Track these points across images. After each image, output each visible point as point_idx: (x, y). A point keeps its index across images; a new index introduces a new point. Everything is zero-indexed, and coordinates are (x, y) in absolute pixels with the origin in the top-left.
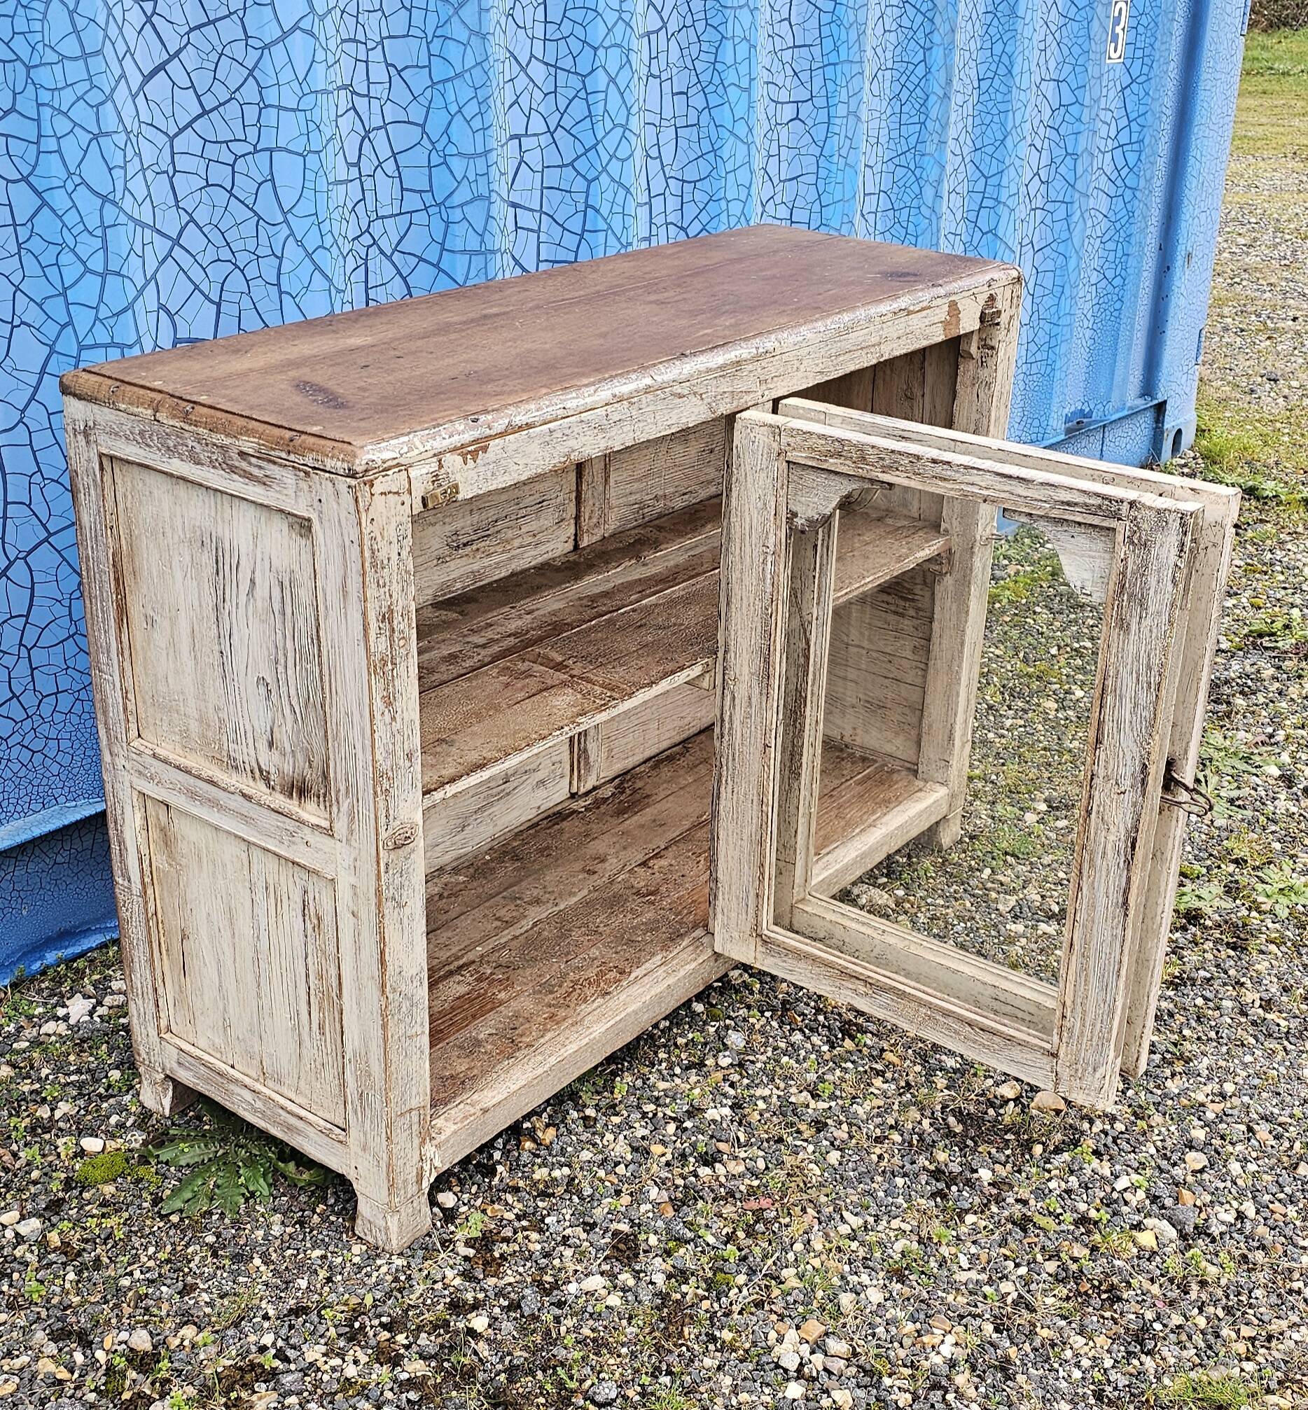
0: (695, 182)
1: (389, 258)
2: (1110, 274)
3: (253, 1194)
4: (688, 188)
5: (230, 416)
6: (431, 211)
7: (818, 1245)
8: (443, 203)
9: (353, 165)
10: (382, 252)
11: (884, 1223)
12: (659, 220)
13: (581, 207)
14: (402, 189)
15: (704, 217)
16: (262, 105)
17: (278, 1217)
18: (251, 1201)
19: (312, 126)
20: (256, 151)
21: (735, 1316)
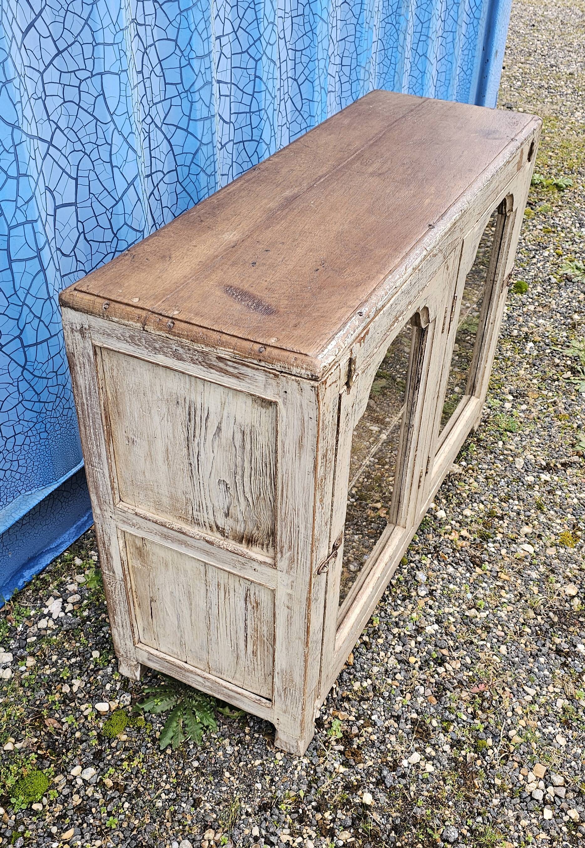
0: (302, 50)
1: (160, 129)
2: (465, 69)
3: (207, 727)
4: (299, 54)
5: (204, 330)
6: (183, 95)
7: (519, 711)
8: (189, 90)
9: (140, 73)
10: (157, 126)
11: (545, 689)
12: (284, 77)
13: (252, 78)
14: (166, 84)
15: (307, 72)
16: (94, 44)
17: (227, 741)
18: (208, 732)
19: (122, 53)
20: (93, 76)
21: (497, 767)
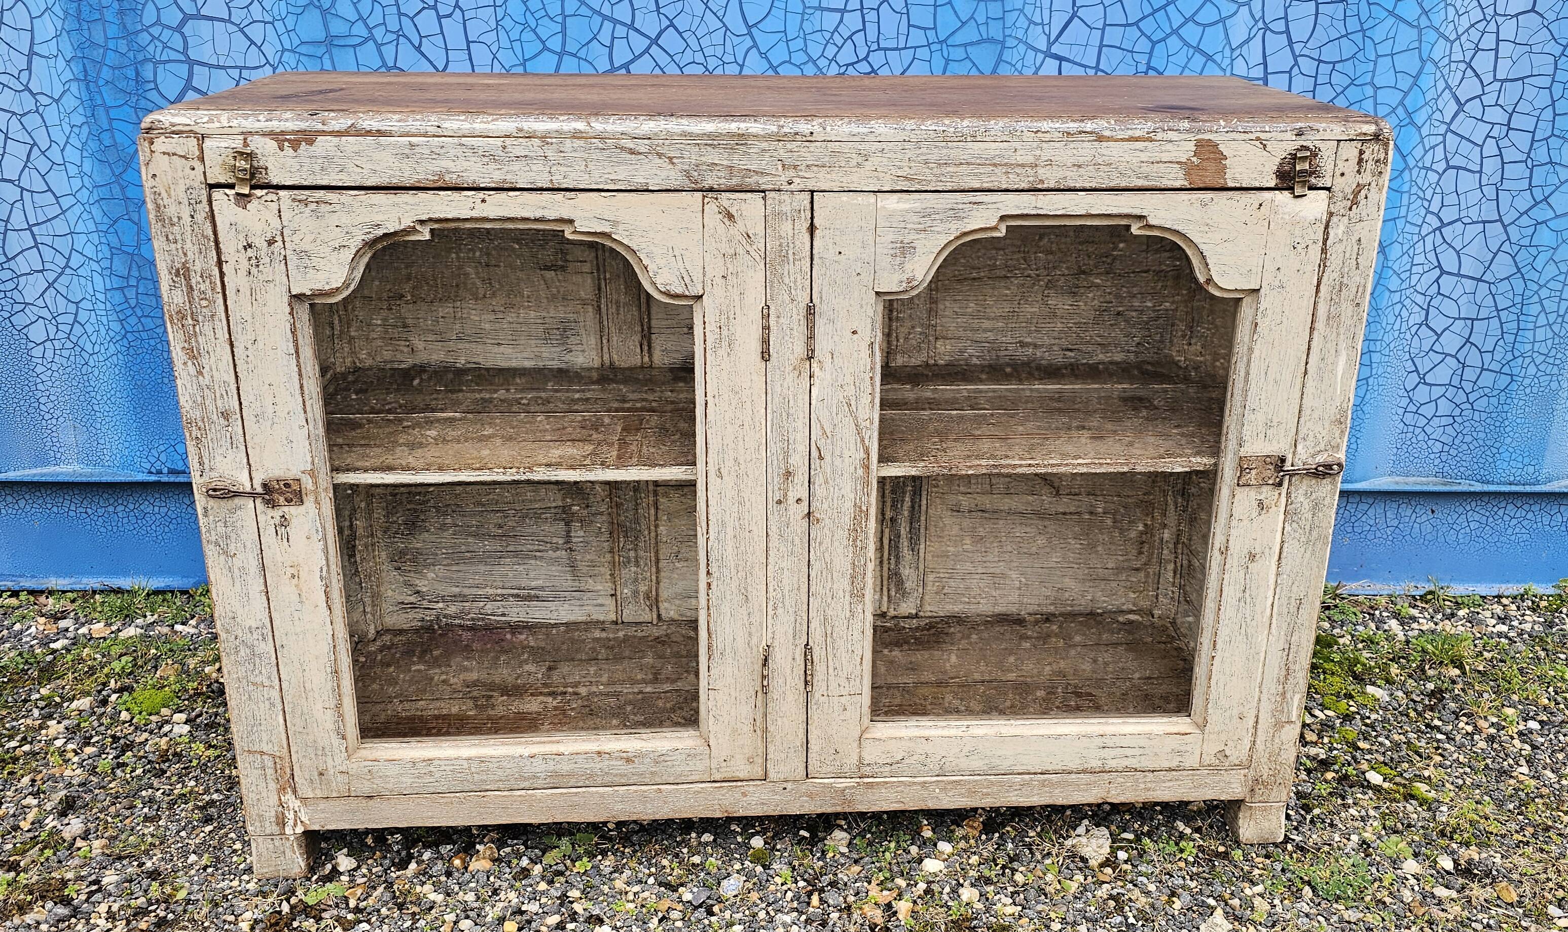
6: (934, 47)
8: (945, 41)
14: (909, 25)
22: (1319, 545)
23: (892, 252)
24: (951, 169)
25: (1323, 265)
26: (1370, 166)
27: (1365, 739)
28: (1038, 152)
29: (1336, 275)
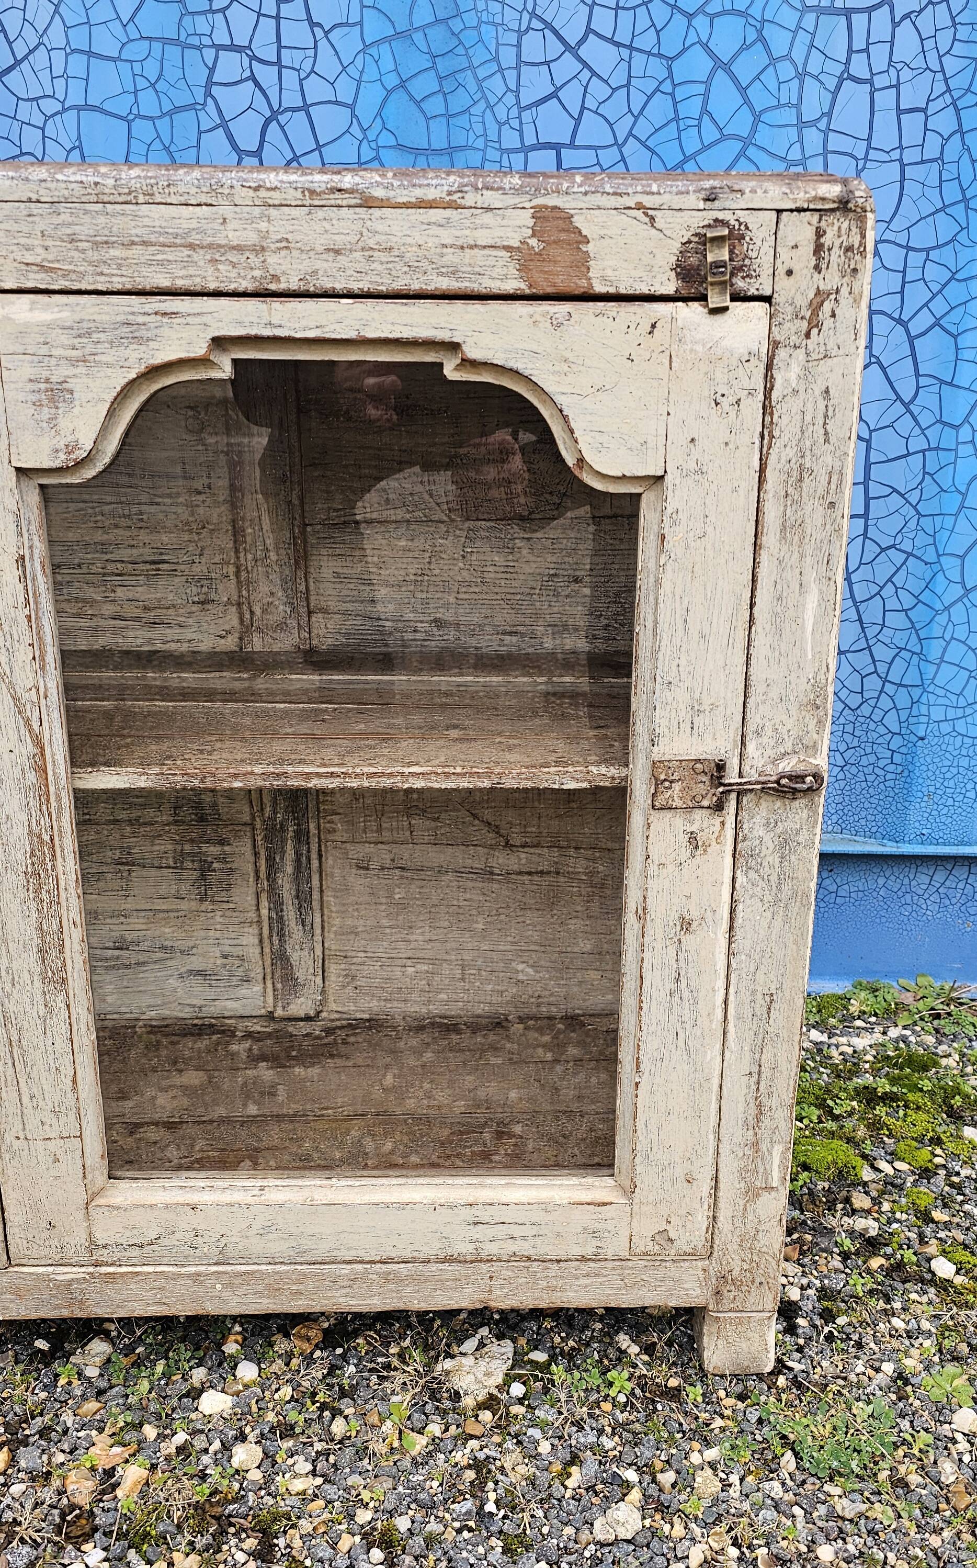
4: (916, 259)
9: (250, 153)
16: (68, 50)
19: (142, 83)
20: (65, 110)
22: (795, 908)
23: (34, 397)
24: (114, 252)
25: (767, 434)
26: (836, 257)
27: (945, 1206)
28: (263, 226)
29: (790, 453)
